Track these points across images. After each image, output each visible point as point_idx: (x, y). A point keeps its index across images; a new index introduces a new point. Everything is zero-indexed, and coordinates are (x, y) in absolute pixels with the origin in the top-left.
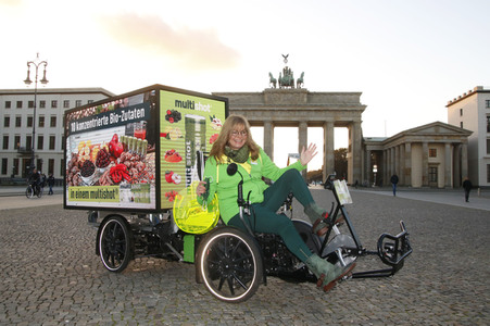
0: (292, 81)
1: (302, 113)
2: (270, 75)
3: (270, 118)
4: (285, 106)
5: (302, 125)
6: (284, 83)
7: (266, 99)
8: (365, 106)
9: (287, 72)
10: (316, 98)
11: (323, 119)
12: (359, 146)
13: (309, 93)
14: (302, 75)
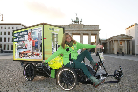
0: (78, 21)
1: (81, 31)
2: (72, 19)
3: (72, 33)
4: (76, 29)
5: (82, 35)
6: (76, 22)
7: (71, 27)
8: (100, 29)
9: (77, 19)
10: (85, 27)
11: (88, 33)
12: (98, 41)
13: (83, 25)
14: (81, 20)
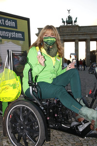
0: (72, 22)
2: (62, 19)
3: (63, 39)
4: (69, 33)
5: (77, 41)
6: (68, 22)
7: (61, 30)
9: (70, 18)
10: (82, 29)
11: (85, 38)
13: (79, 27)
